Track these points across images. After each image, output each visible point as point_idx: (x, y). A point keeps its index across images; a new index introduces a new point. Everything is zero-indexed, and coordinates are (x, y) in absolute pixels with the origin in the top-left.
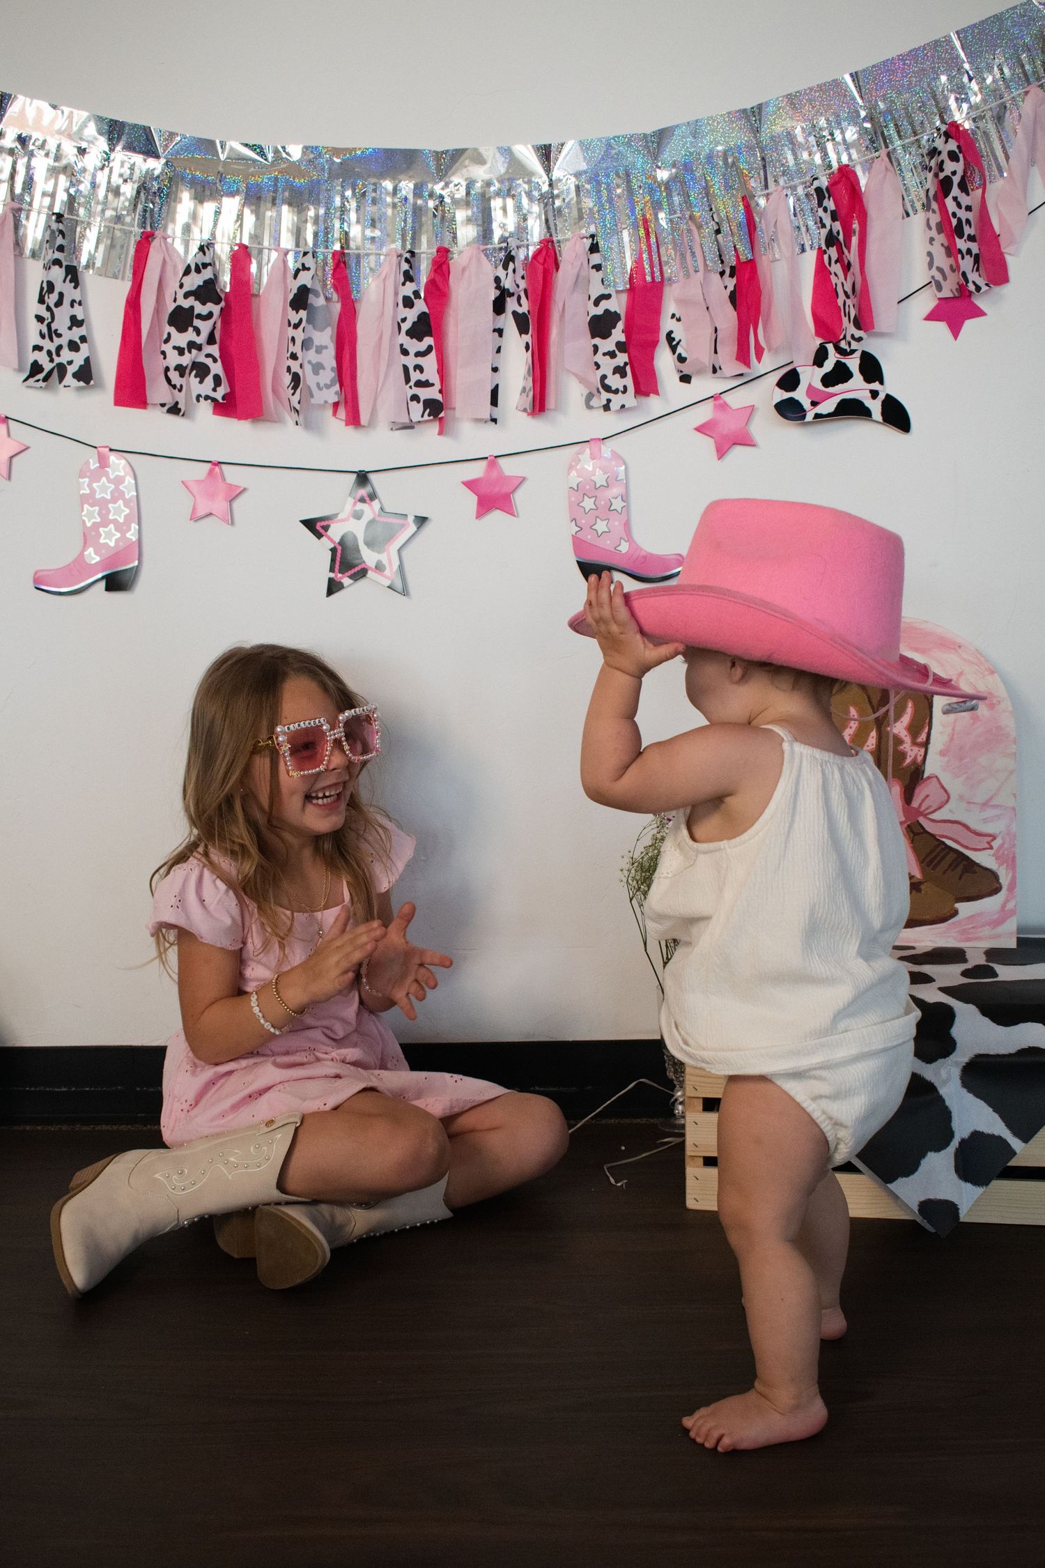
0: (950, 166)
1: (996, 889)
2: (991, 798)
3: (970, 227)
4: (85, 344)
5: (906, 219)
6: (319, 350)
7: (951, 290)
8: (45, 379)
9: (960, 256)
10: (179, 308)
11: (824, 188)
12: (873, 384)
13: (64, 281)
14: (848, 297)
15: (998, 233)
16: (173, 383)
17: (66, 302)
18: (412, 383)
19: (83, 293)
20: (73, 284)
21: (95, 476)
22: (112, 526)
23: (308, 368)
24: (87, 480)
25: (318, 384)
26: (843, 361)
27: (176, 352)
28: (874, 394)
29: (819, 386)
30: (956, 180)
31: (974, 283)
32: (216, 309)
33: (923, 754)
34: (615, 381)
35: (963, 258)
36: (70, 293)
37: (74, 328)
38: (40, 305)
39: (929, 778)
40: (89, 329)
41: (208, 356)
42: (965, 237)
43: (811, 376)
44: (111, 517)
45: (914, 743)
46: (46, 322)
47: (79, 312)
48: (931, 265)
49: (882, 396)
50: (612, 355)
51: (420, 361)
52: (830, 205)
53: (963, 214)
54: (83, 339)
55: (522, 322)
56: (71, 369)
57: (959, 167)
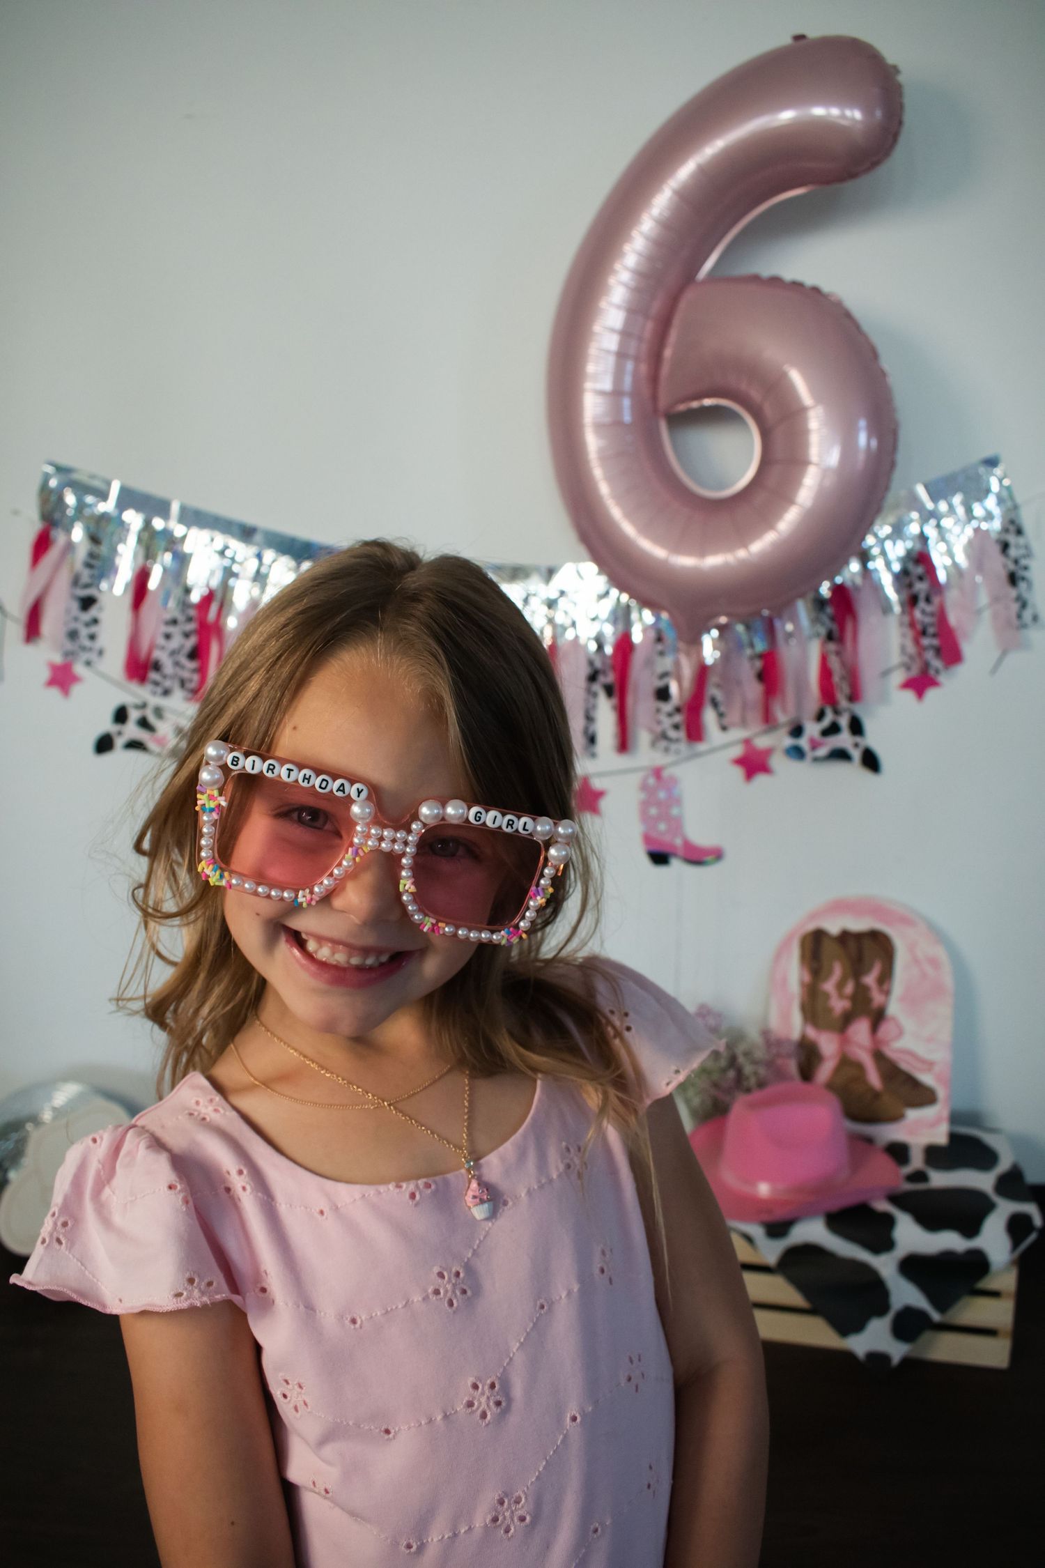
0: (917, 586)
1: (931, 1100)
2: (933, 1035)
3: (933, 628)
7: (917, 671)
9: (924, 648)
11: (826, 599)
12: (856, 738)
15: (953, 627)
26: (837, 719)
28: (856, 745)
29: (818, 737)
31: (934, 666)
33: (886, 999)
34: (672, 734)
35: (927, 650)
39: (889, 1017)
42: (929, 636)
43: (813, 729)
45: (880, 992)
48: (903, 651)
49: (862, 747)
50: (670, 715)
52: (830, 611)
53: (926, 619)
55: (609, 690)
57: (924, 585)
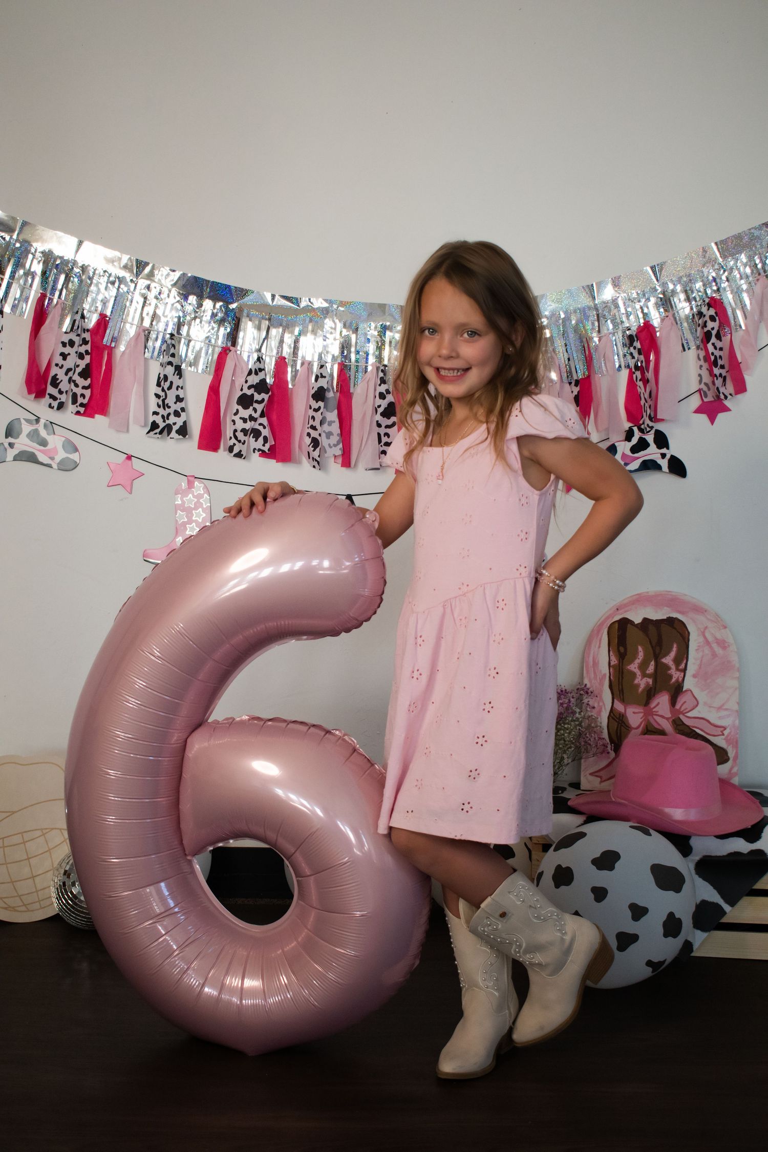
0: (710, 324)
1: (726, 760)
2: (723, 705)
3: (722, 360)
4: (184, 413)
5: (683, 353)
6: (330, 424)
7: (713, 397)
8: (161, 433)
9: (715, 378)
10: (244, 395)
11: (634, 334)
12: (662, 450)
13: (174, 375)
14: (646, 402)
15: (740, 361)
16: (239, 439)
17: (174, 387)
18: (382, 444)
19: (184, 382)
20: (179, 376)
21: (184, 493)
22: (194, 524)
23: (323, 435)
24: (180, 496)
25: (329, 445)
26: (644, 437)
27: (242, 421)
28: (663, 456)
29: (629, 453)
30: (714, 333)
31: (723, 393)
32: (266, 397)
33: (682, 676)
35: (717, 379)
36: (177, 381)
37: (178, 403)
38: (158, 388)
39: (686, 691)
40: (186, 404)
41: (260, 424)
42: (719, 367)
43: (624, 448)
44: (194, 518)
45: (677, 669)
46: (162, 398)
47: (181, 393)
48: (700, 382)
49: (668, 457)
51: (388, 431)
52: (638, 344)
53: (717, 353)
54: (183, 410)
56: (175, 428)
57: (716, 325)
